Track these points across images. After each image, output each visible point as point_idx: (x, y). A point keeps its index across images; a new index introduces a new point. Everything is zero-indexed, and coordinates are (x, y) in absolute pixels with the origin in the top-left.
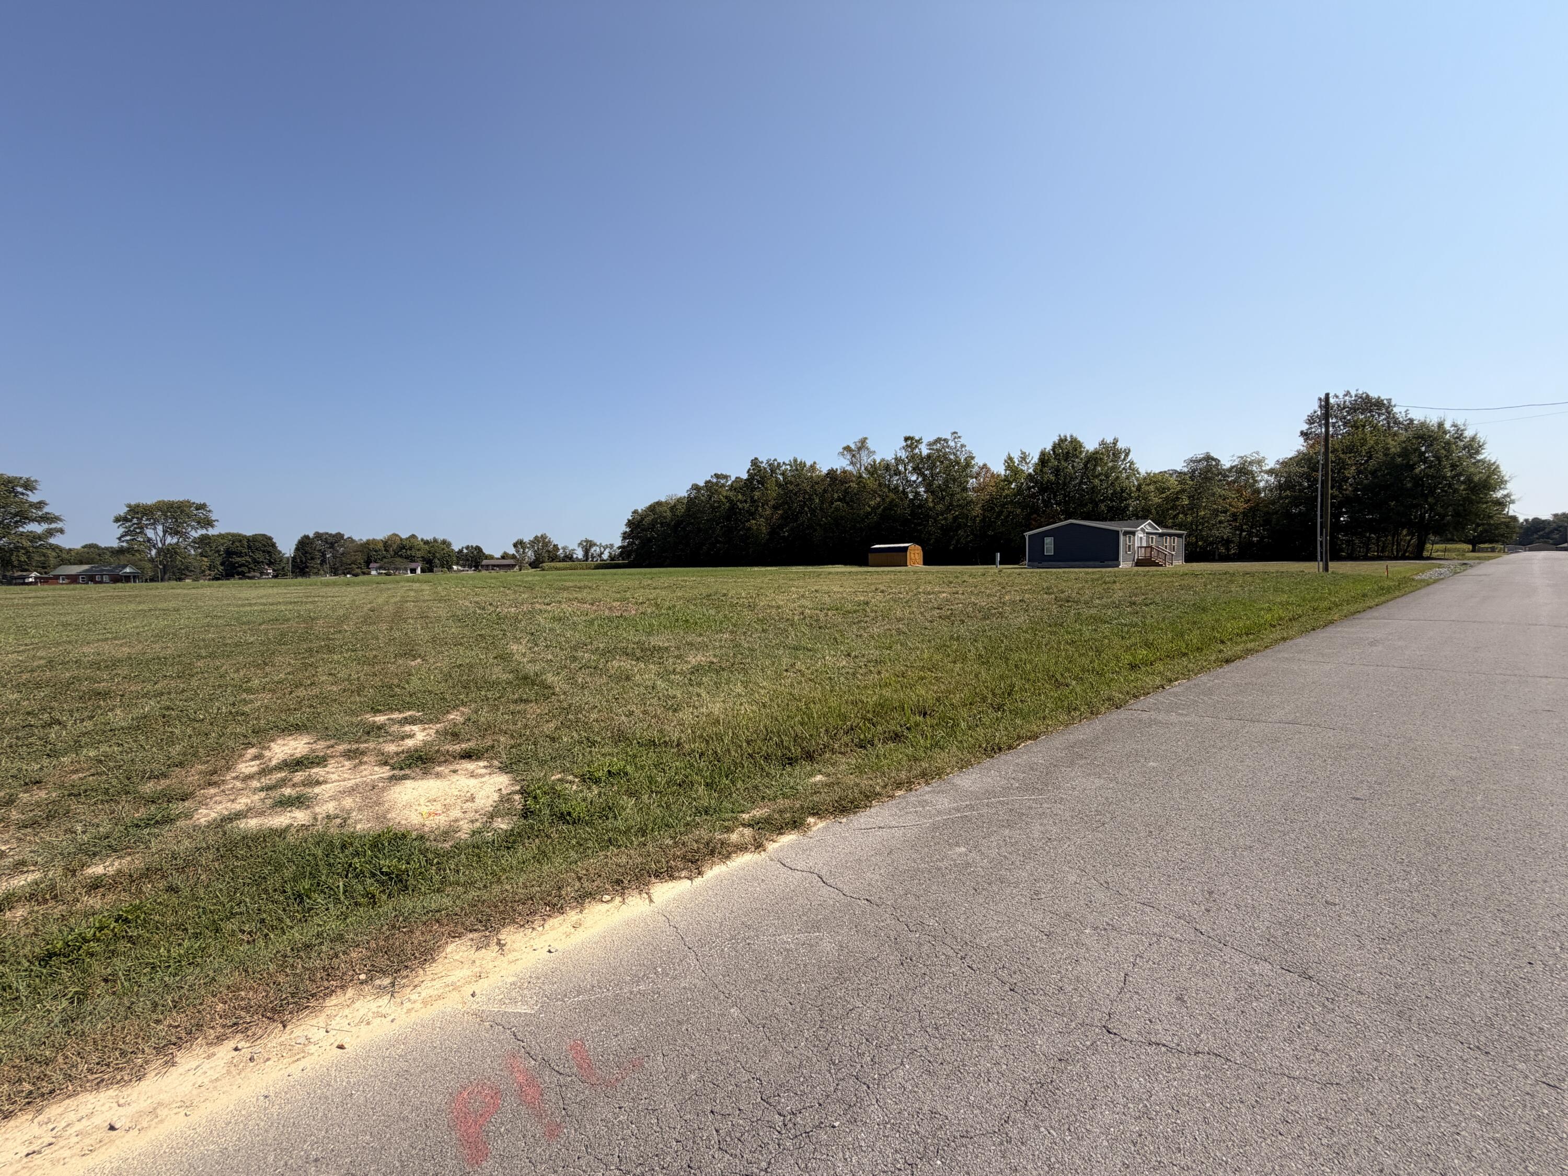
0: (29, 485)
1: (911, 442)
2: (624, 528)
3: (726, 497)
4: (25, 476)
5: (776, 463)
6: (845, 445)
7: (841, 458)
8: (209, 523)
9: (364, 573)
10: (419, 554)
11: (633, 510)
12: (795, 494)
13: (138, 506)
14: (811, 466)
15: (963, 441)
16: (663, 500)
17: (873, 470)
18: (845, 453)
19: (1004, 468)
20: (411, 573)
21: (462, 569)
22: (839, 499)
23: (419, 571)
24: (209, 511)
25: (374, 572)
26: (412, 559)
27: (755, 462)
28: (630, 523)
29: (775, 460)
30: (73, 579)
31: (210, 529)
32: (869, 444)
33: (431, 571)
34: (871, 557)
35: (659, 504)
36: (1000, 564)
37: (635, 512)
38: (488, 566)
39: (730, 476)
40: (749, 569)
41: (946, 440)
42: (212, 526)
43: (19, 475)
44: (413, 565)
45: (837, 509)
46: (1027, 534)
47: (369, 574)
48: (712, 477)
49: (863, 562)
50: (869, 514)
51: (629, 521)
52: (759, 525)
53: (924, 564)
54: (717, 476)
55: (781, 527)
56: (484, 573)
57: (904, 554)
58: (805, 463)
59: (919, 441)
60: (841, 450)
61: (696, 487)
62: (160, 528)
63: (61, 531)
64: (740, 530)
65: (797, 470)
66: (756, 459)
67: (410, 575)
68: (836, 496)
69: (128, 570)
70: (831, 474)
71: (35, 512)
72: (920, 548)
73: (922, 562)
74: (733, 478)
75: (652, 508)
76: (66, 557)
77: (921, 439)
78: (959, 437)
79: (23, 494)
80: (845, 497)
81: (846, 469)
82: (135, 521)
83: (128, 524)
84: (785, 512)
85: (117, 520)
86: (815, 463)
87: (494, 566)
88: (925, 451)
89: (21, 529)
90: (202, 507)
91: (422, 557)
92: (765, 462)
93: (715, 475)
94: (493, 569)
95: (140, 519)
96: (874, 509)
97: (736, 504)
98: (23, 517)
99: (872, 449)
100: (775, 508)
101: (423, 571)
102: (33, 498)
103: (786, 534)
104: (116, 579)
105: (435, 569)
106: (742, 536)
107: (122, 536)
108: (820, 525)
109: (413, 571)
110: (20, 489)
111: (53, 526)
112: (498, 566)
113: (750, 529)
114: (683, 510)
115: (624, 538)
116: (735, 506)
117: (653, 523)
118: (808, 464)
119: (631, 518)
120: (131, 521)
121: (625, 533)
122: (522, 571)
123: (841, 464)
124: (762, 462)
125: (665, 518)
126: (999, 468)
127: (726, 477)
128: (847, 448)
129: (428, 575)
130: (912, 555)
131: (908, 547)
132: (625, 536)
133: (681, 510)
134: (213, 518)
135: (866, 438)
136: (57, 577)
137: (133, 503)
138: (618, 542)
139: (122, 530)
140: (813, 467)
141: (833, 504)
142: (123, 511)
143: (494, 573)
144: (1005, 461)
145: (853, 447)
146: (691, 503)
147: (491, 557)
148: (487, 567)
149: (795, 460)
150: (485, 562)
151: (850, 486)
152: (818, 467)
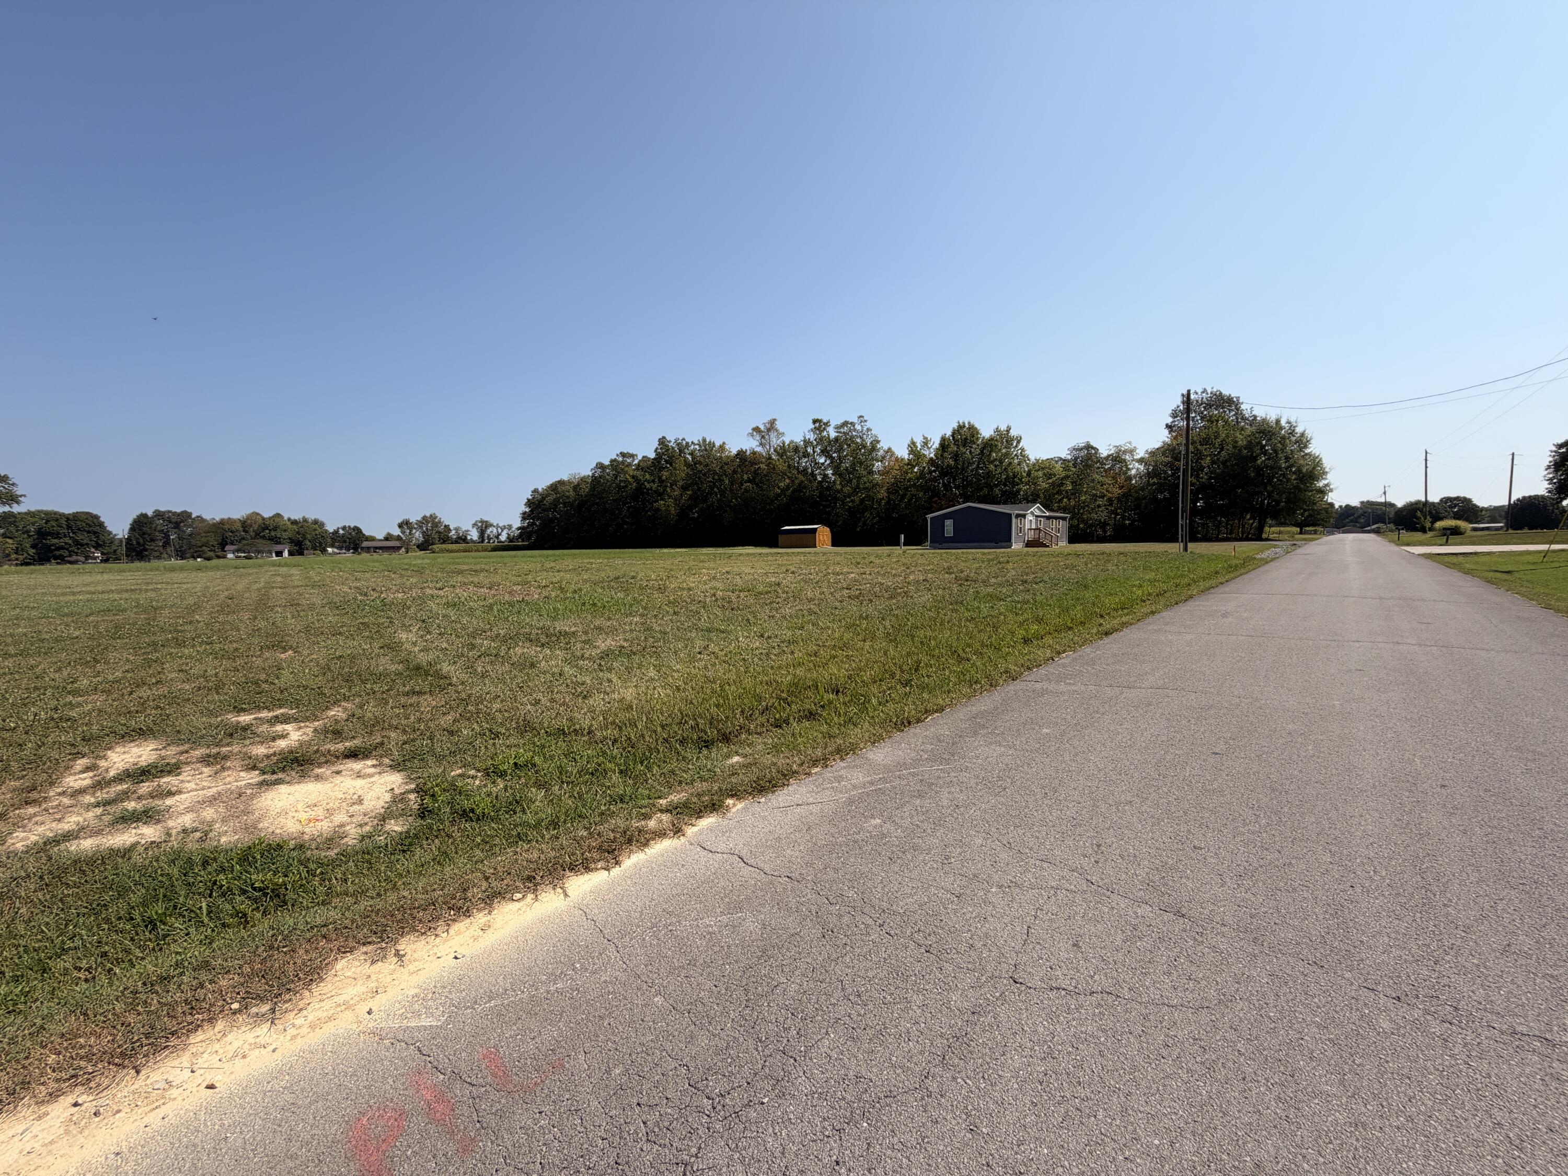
1: (819, 425)
2: (523, 508)
3: (633, 477)
8: (13, 499)
9: (218, 557)
10: (285, 535)
11: (533, 489)
12: (705, 475)
14: (721, 446)
15: (868, 425)
17: (782, 451)
19: (907, 452)
20: (277, 556)
21: (338, 551)
22: (749, 481)
23: (286, 554)
24: (13, 484)
25: (230, 556)
26: (277, 541)
28: (529, 503)
29: (683, 439)
31: (15, 505)
32: (779, 425)
33: (301, 553)
35: (561, 482)
36: (904, 545)
37: (535, 491)
38: (369, 548)
39: (636, 455)
40: (658, 550)
41: (853, 424)
42: (18, 502)
44: (279, 548)
45: (747, 491)
46: (929, 516)
47: (225, 557)
48: (617, 455)
49: (773, 544)
50: (779, 495)
51: (529, 500)
52: (668, 506)
53: (834, 545)
54: (623, 455)
56: (365, 555)
59: (827, 424)
61: (600, 466)
66: (664, 438)
67: (275, 558)
68: (745, 477)
70: (741, 454)
72: (828, 529)
73: (830, 544)
74: (640, 458)
75: (554, 487)
77: (829, 422)
78: (866, 421)
80: (754, 478)
81: (755, 450)
84: (695, 493)
86: (724, 443)
87: (376, 548)
88: (833, 434)
91: (290, 539)
93: (621, 453)
94: (375, 552)
96: (784, 490)
97: (643, 484)
99: (781, 430)
105: (305, 552)
109: (279, 554)
112: (380, 548)
114: (587, 490)
115: (524, 519)
117: (555, 503)
118: (717, 444)
119: (530, 497)
121: (524, 513)
122: (410, 554)
123: (751, 445)
124: (670, 442)
125: (568, 497)
126: (903, 453)
127: (632, 456)
128: (757, 429)
129: (298, 559)
130: (821, 537)
131: (816, 529)
132: (525, 516)
133: (585, 489)
140: (722, 448)
141: (742, 485)
143: (376, 556)
144: (909, 445)
145: (762, 428)
146: (595, 482)
147: (372, 539)
148: (368, 550)
149: (702, 440)
150: (365, 544)
151: (760, 467)
152: (727, 447)
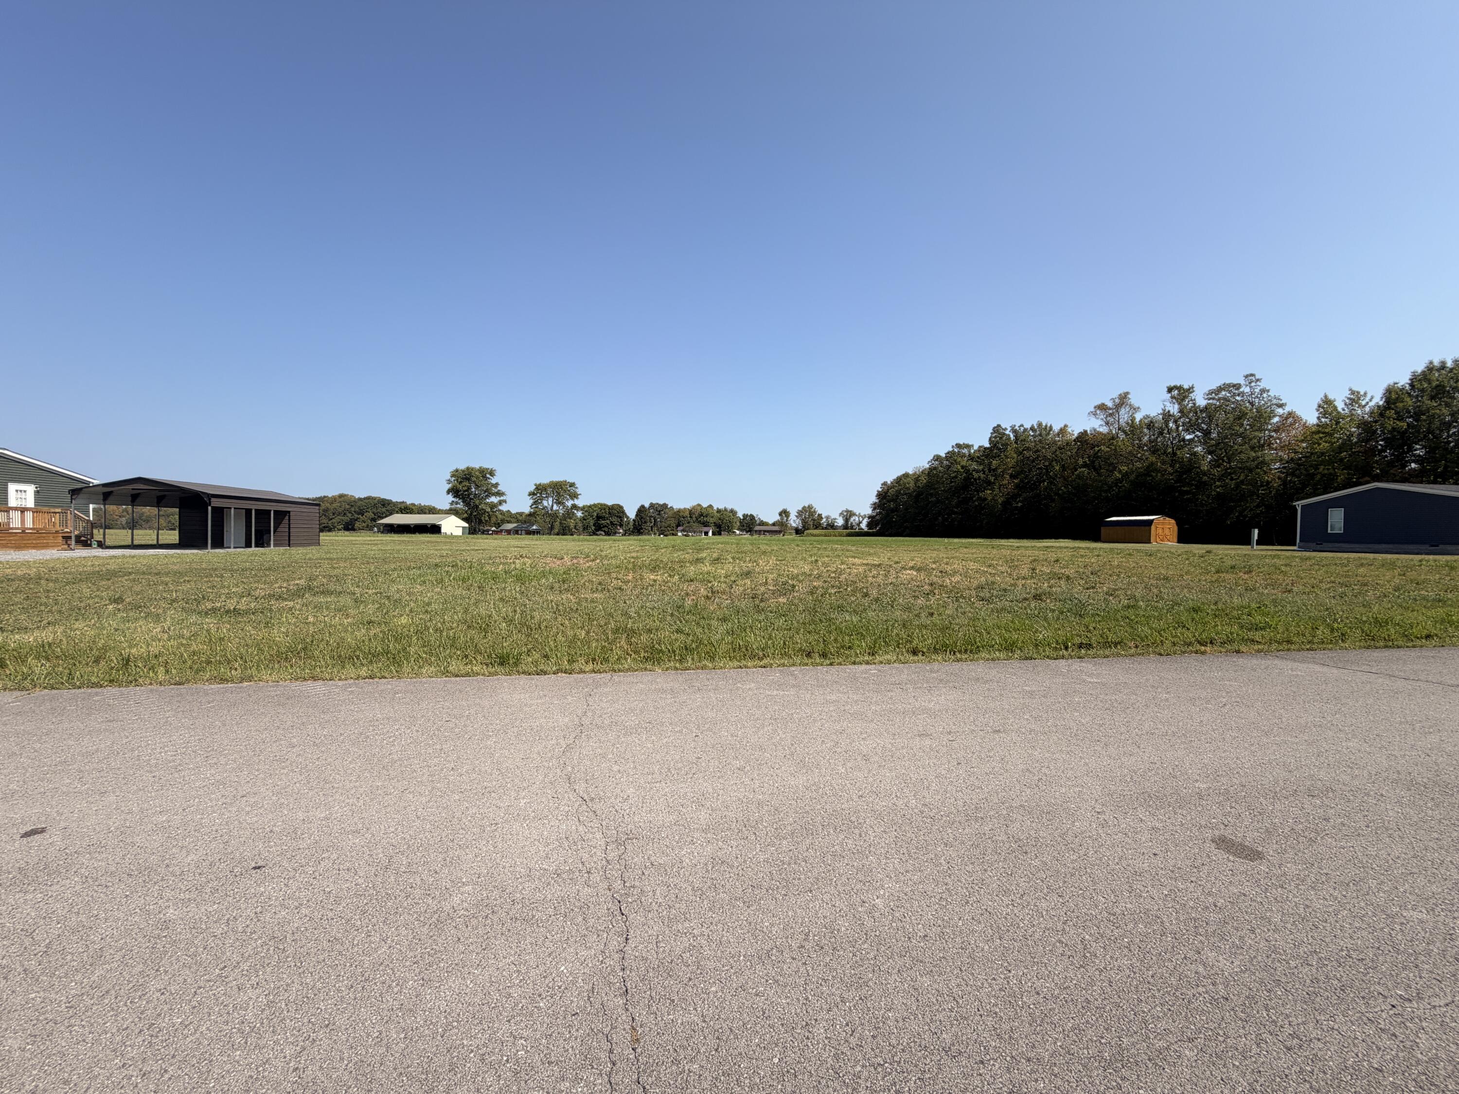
0: (492, 473)
1: (1180, 394)
4: (490, 467)
5: (1022, 428)
6: (1099, 403)
7: (1093, 418)
9: (673, 534)
10: (712, 520)
11: (882, 482)
13: (540, 485)
14: (1061, 430)
16: (911, 472)
17: (1133, 429)
18: (1098, 412)
21: (741, 533)
23: (710, 534)
25: (680, 534)
26: (706, 524)
27: (997, 429)
28: (880, 495)
29: (1022, 426)
30: (509, 532)
33: (720, 534)
34: (1104, 530)
35: (906, 475)
36: (1257, 544)
37: (885, 484)
41: (1237, 386)
43: (487, 467)
44: (706, 529)
46: (1299, 504)
47: (676, 535)
48: (953, 447)
51: (878, 491)
52: (994, 496)
54: (958, 446)
55: (1014, 497)
56: (756, 536)
57: (1147, 528)
58: (1051, 427)
59: (1190, 390)
60: (1093, 410)
61: (937, 458)
62: (551, 499)
63: (505, 501)
64: (975, 501)
65: (1040, 435)
66: (999, 426)
69: (534, 527)
70: (1083, 437)
71: (494, 490)
72: (1173, 521)
73: (1176, 539)
75: (899, 480)
76: (510, 517)
77: (1193, 387)
78: (1258, 380)
79: (489, 478)
82: (538, 495)
83: (535, 497)
85: (530, 495)
86: (1066, 426)
87: (765, 531)
89: (487, 500)
90: (572, 485)
91: (714, 523)
92: (1009, 429)
95: (541, 494)
98: (489, 494)
100: (1013, 476)
101: (714, 534)
102: (494, 481)
103: (1020, 504)
104: (529, 533)
105: (722, 533)
106: (976, 506)
107: (532, 505)
108: (1057, 494)
109: (706, 533)
110: (488, 476)
111: (502, 498)
112: (768, 531)
113: (985, 499)
114: (925, 481)
117: (898, 493)
118: (1056, 428)
119: (880, 490)
120: (536, 495)
121: (875, 504)
122: (785, 537)
124: (1006, 429)
126: (1311, 417)
127: (968, 446)
128: (1102, 407)
130: (1160, 531)
131: (1152, 521)
132: (875, 506)
134: (579, 493)
135: (1128, 393)
136: (501, 531)
137: (538, 483)
139: (532, 501)
140: (1063, 431)
142: (532, 488)
143: (762, 536)
144: (1319, 406)
147: (762, 523)
148: (759, 532)
149: (1040, 424)
150: (757, 528)
152: (1069, 430)
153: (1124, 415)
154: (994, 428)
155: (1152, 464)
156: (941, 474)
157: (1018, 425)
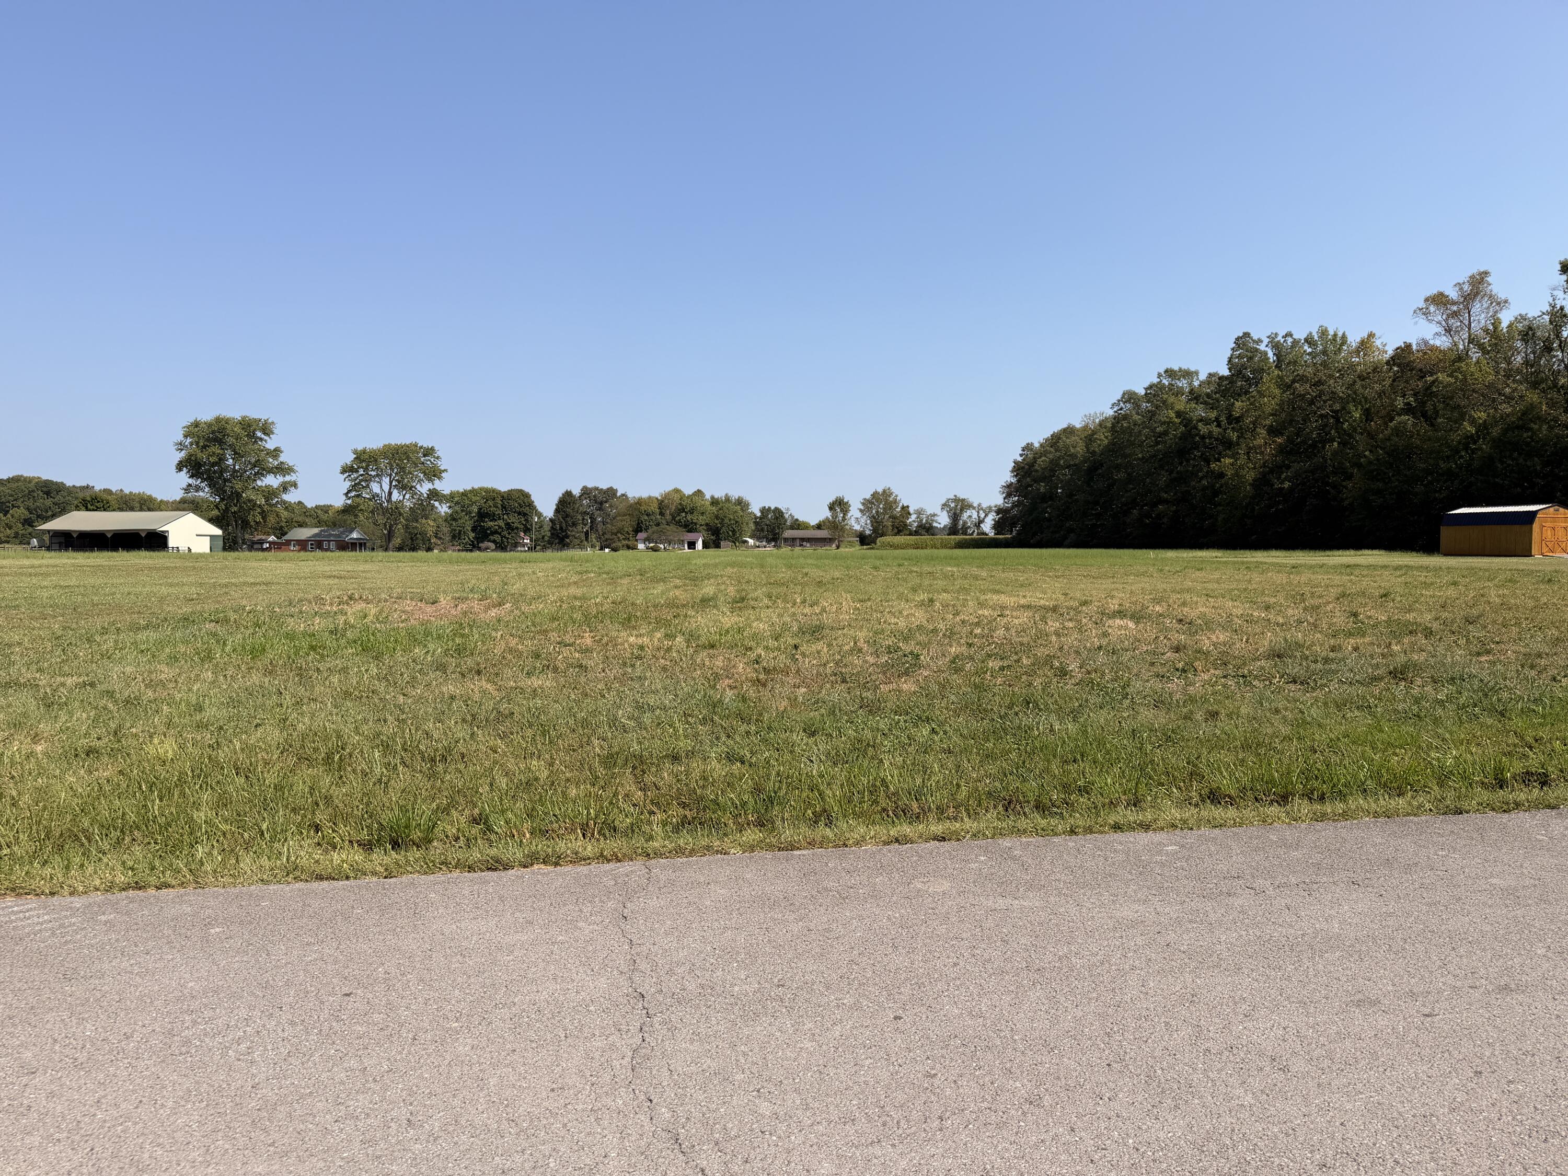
0: (267, 429)
2: (1008, 477)
3: (1179, 414)
4: (264, 417)
5: (1290, 340)
6: (1434, 291)
7: (1422, 321)
8: (434, 473)
9: (629, 547)
10: (702, 520)
11: (1024, 445)
12: (1312, 402)
13: (364, 451)
14: (1362, 342)
16: (1078, 425)
17: (1493, 341)
18: (1432, 309)
20: (689, 548)
21: (757, 544)
22: (1408, 409)
23: (699, 545)
24: (438, 458)
25: (641, 546)
26: (690, 527)
27: (1243, 341)
28: (1019, 469)
29: (1289, 334)
30: (303, 545)
31: (437, 482)
32: (1497, 286)
33: (717, 546)
34: (1446, 534)
35: (1069, 431)
37: (1028, 447)
38: (794, 539)
39: (1197, 373)
42: (440, 478)
43: (256, 417)
44: (691, 536)
45: (1397, 432)
47: (634, 548)
48: (1159, 375)
49: (1431, 547)
50: (1470, 439)
51: (1017, 463)
52: (1241, 466)
54: (1170, 373)
55: (1277, 469)
56: (785, 550)
57: (1528, 526)
58: (1344, 337)
60: (1422, 304)
61: (1129, 397)
62: (386, 480)
63: (295, 485)
64: (1202, 478)
65: (1324, 352)
66: (1247, 335)
67: (687, 550)
68: (1400, 403)
69: (355, 535)
70: (1401, 355)
71: (274, 463)
74: (1203, 376)
75: (1055, 441)
76: (304, 514)
79: (261, 439)
80: (1423, 403)
81: (1431, 342)
82: (361, 472)
83: (355, 475)
84: (1290, 440)
85: (343, 471)
86: (1371, 335)
87: (803, 540)
89: (259, 483)
90: (429, 452)
91: (707, 525)
92: (1266, 341)
93: (1166, 371)
94: (801, 545)
95: (366, 469)
96: (1484, 428)
97: (1196, 428)
98: (262, 469)
99: (1502, 296)
100: (1273, 431)
101: (705, 546)
102: (270, 444)
103: (1287, 485)
104: (344, 546)
105: (723, 543)
106: (1204, 488)
107: (349, 491)
108: (1359, 465)
109: (692, 545)
110: (259, 434)
111: (288, 478)
112: (809, 540)
113: (1221, 475)
114: (1106, 442)
115: (1008, 495)
116: (1194, 432)
117: (1054, 464)
118: (1354, 339)
119: (1020, 459)
120: (357, 471)
121: (1009, 485)
122: (844, 550)
123: (1423, 334)
124: (1260, 341)
125: (1073, 456)
127: (1188, 374)
128: (1439, 300)
129: (712, 552)
130: (1548, 533)
131: (1537, 513)
132: (1009, 491)
133: (1103, 439)
134: (442, 468)
135: (1486, 273)
136: (288, 542)
137: (360, 448)
138: (998, 500)
139: (348, 484)
140: (1365, 345)
141: (1392, 419)
142: (349, 458)
143: (798, 549)
145: (1453, 294)
146: (1117, 424)
148: (792, 542)
149: (1323, 332)
150: (788, 534)
151: (1436, 380)
152: (1378, 343)
153: (1480, 317)
154: (1237, 339)
155: (1532, 406)
156: (1137, 429)
157: (1282, 333)
